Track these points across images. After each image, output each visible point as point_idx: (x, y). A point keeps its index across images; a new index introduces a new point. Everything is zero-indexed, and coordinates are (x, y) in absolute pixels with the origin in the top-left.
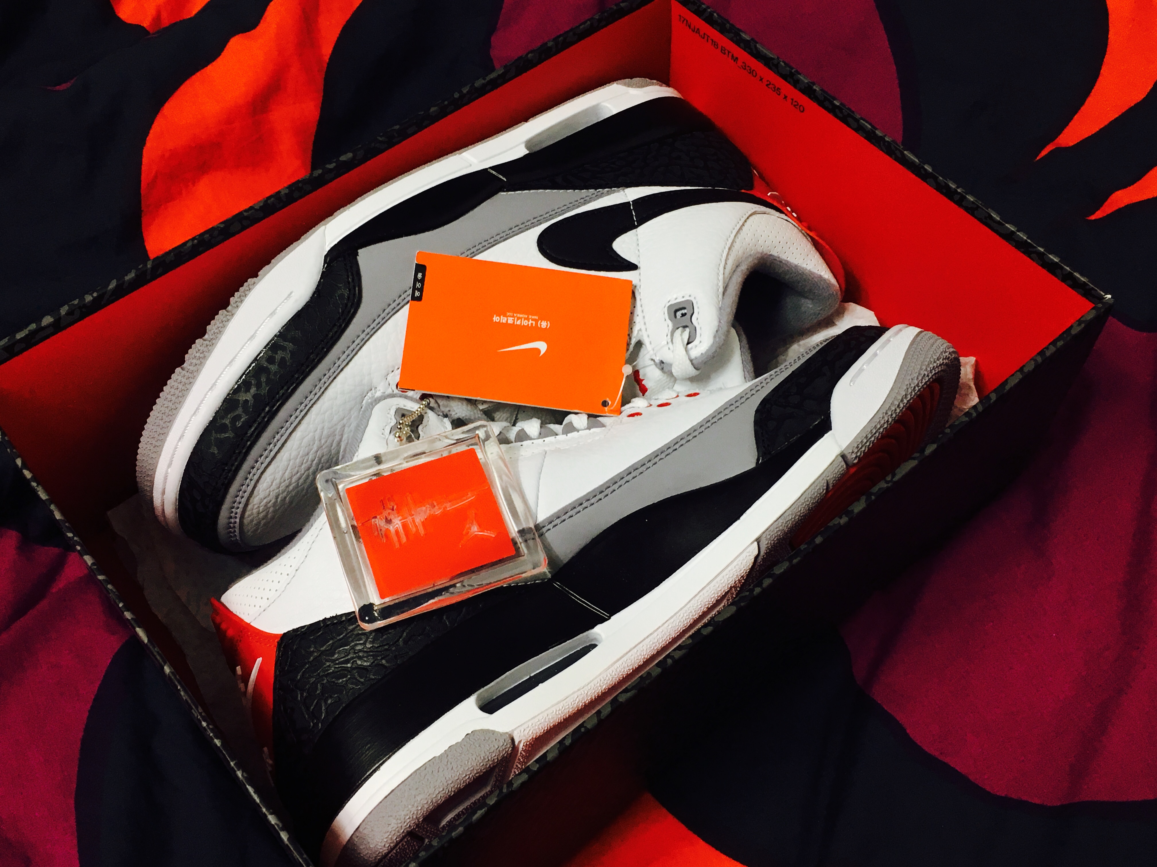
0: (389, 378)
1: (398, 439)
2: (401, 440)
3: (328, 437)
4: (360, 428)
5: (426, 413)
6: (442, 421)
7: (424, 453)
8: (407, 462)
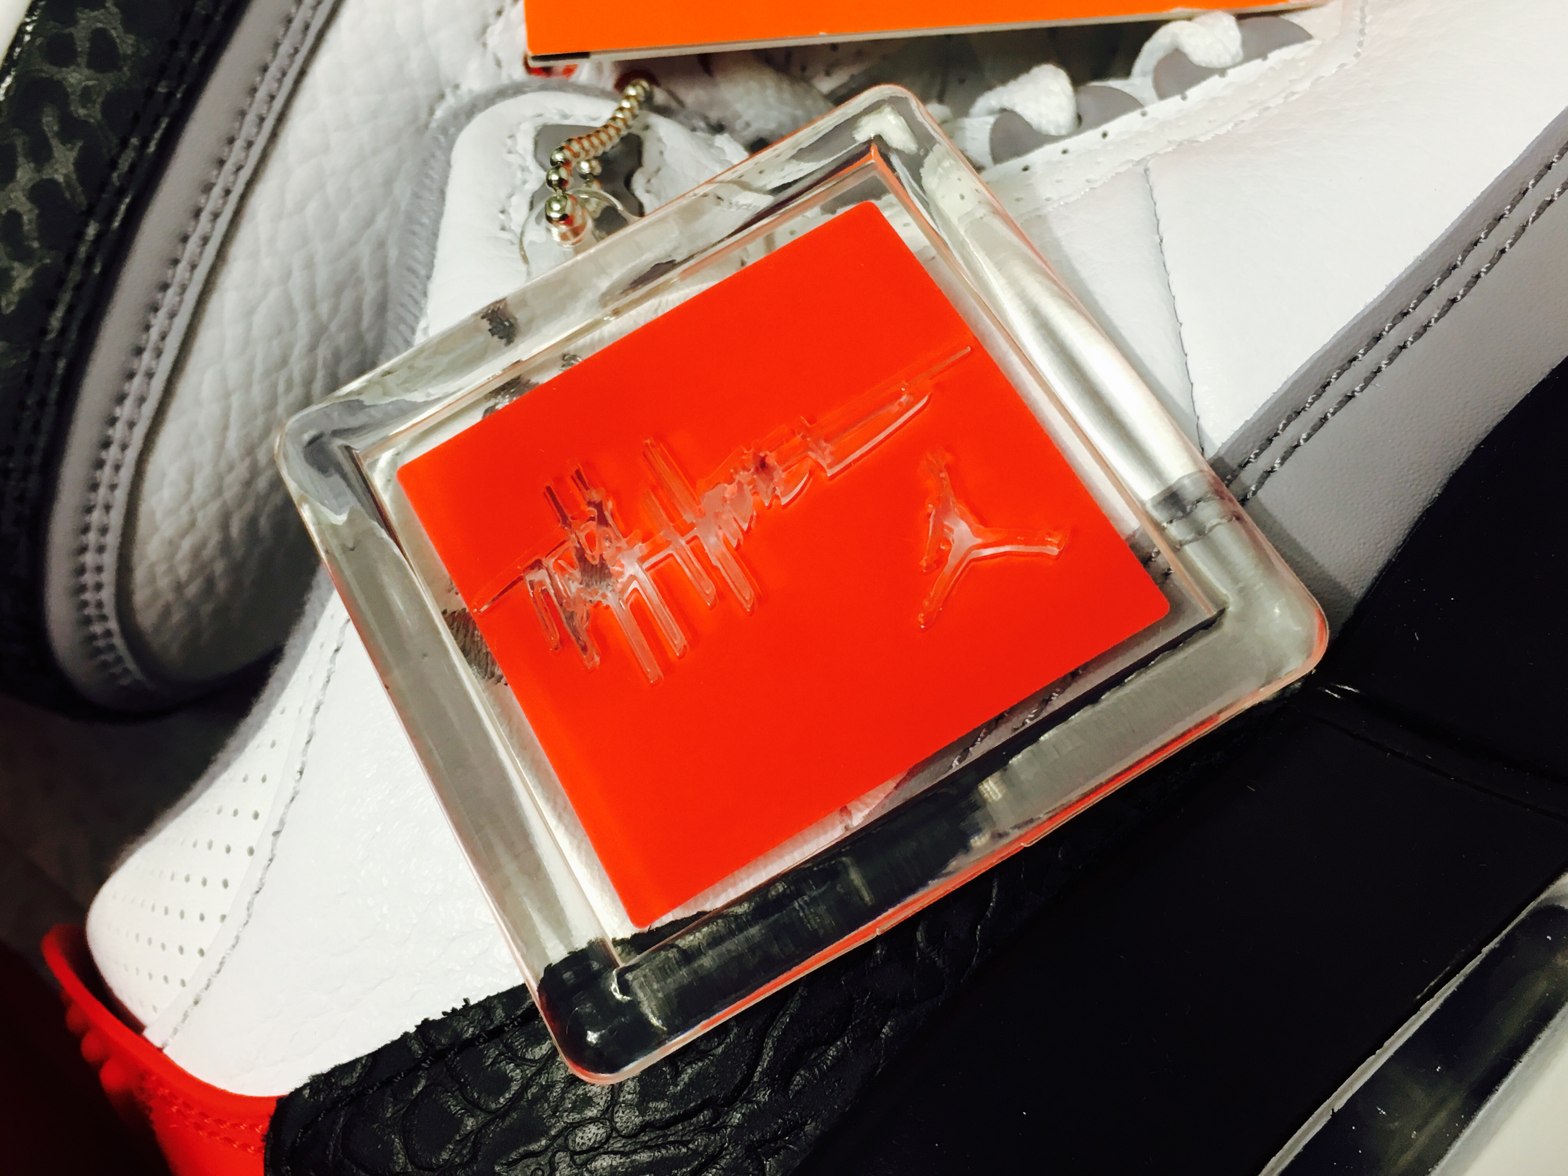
0: (494, 37)
1: (564, 228)
2: (576, 232)
3: (338, 291)
4: (417, 228)
5: (647, 127)
6: (711, 146)
7: (671, 265)
8: (616, 313)
